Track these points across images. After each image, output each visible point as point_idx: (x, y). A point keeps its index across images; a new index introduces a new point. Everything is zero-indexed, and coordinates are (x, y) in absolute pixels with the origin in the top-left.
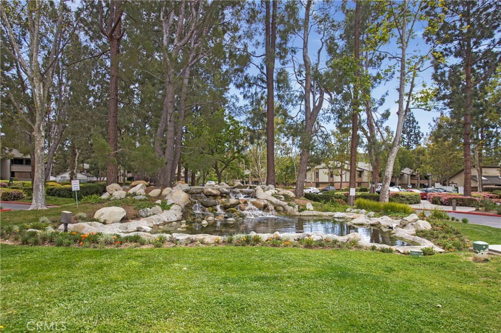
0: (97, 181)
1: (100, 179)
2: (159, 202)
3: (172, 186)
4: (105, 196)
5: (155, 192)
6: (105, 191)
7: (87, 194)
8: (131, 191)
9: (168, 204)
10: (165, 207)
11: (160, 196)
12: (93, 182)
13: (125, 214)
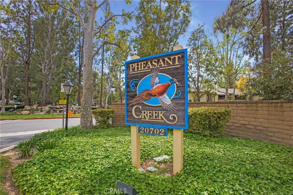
0: (21, 104)
1: (23, 103)
2: (40, 110)
3: (45, 106)
4: (24, 109)
5: (40, 107)
6: (24, 108)
7: (18, 109)
8: (32, 108)
9: (43, 110)
10: (41, 111)
11: (41, 109)
12: (19, 105)
13: (29, 112)
